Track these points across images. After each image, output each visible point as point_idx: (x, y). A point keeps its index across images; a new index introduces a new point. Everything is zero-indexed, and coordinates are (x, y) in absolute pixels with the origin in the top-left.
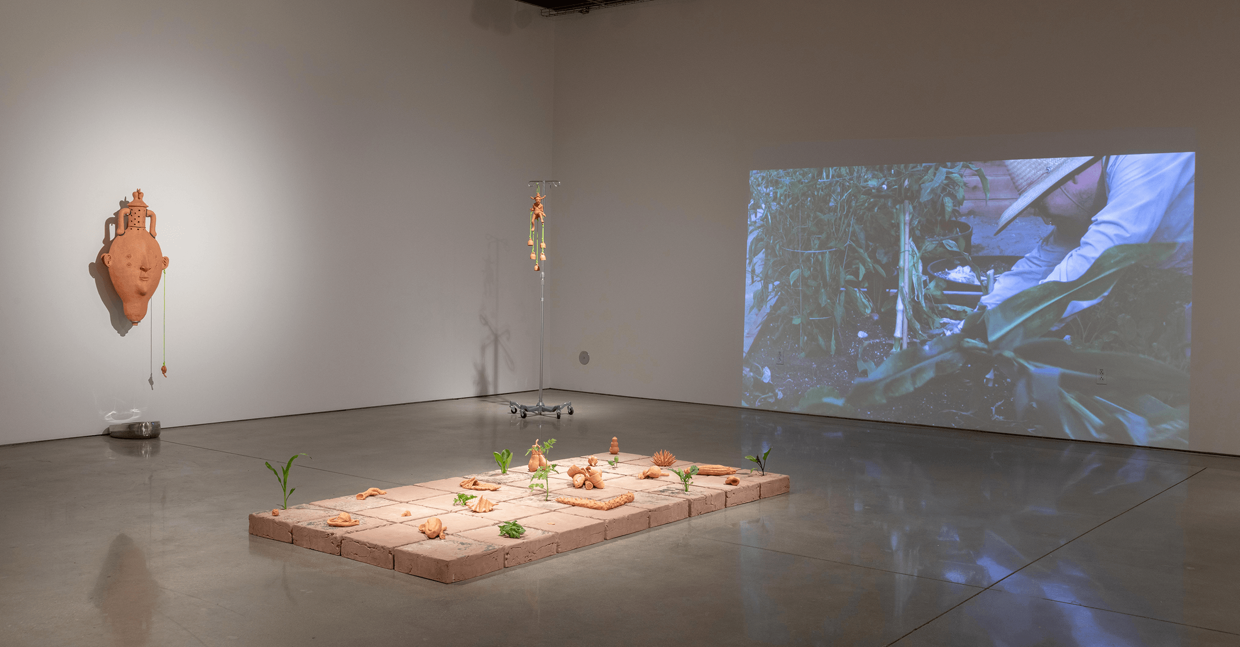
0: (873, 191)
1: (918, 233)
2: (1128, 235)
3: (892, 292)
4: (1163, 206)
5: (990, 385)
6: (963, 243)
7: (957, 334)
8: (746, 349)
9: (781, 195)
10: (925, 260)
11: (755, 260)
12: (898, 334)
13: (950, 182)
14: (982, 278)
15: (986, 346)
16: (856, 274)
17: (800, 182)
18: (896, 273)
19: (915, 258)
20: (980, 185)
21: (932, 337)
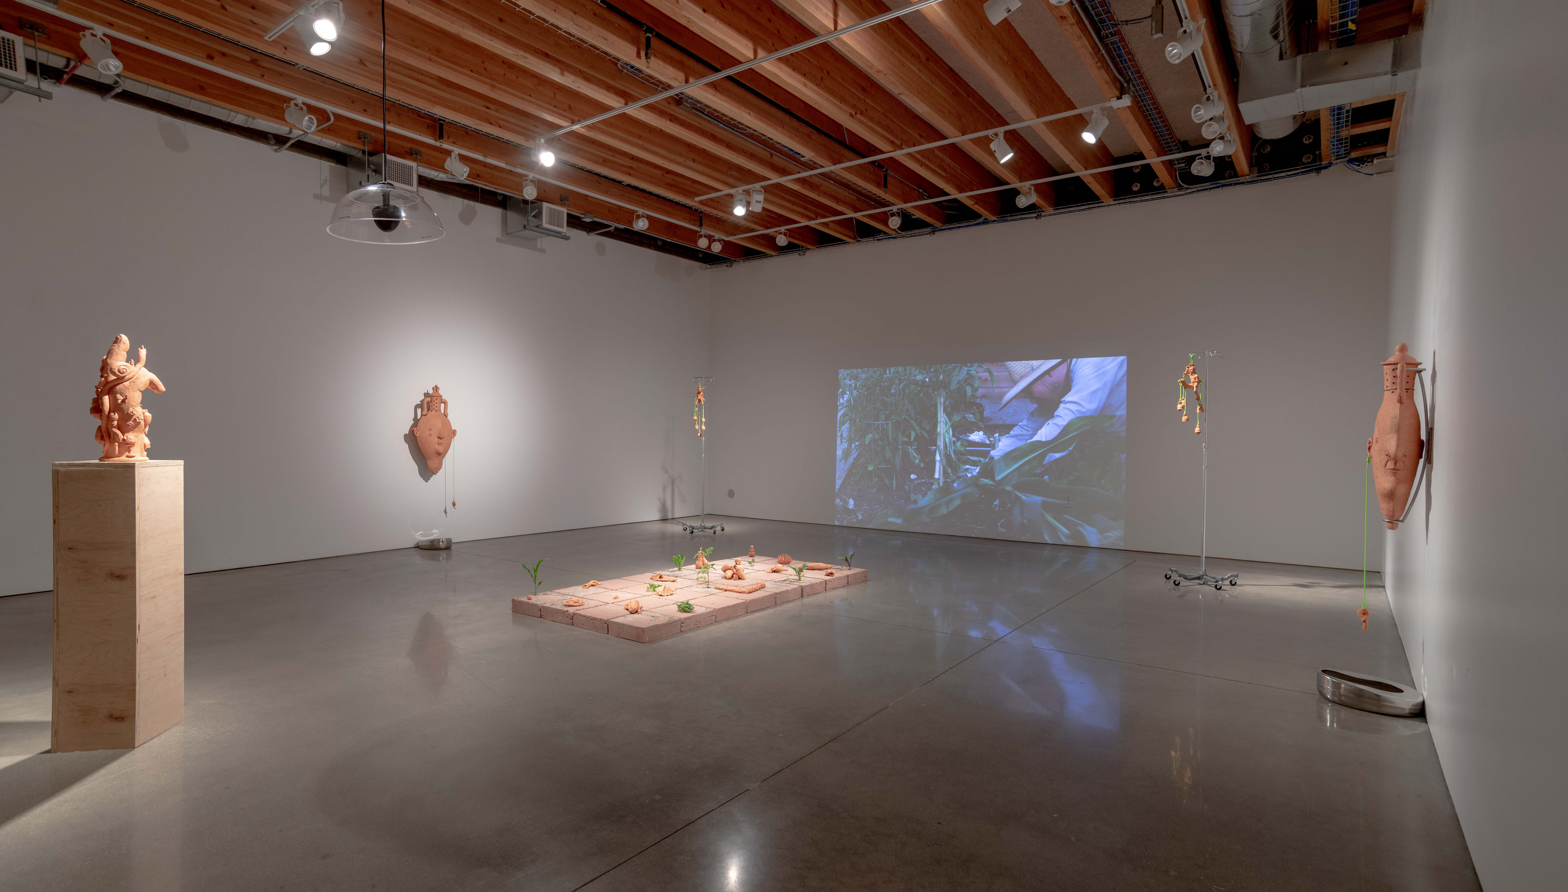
0: (920, 382)
1: (949, 410)
2: (1084, 410)
3: (933, 449)
4: (1107, 391)
5: (997, 509)
6: (978, 417)
7: (975, 476)
8: (837, 487)
9: (859, 386)
10: (954, 427)
11: (843, 428)
12: (937, 476)
13: (970, 376)
14: (991, 439)
15: (994, 484)
16: (909, 437)
17: (872, 377)
18: (935, 436)
19: (947, 426)
20: (989, 378)
21: (959, 478)
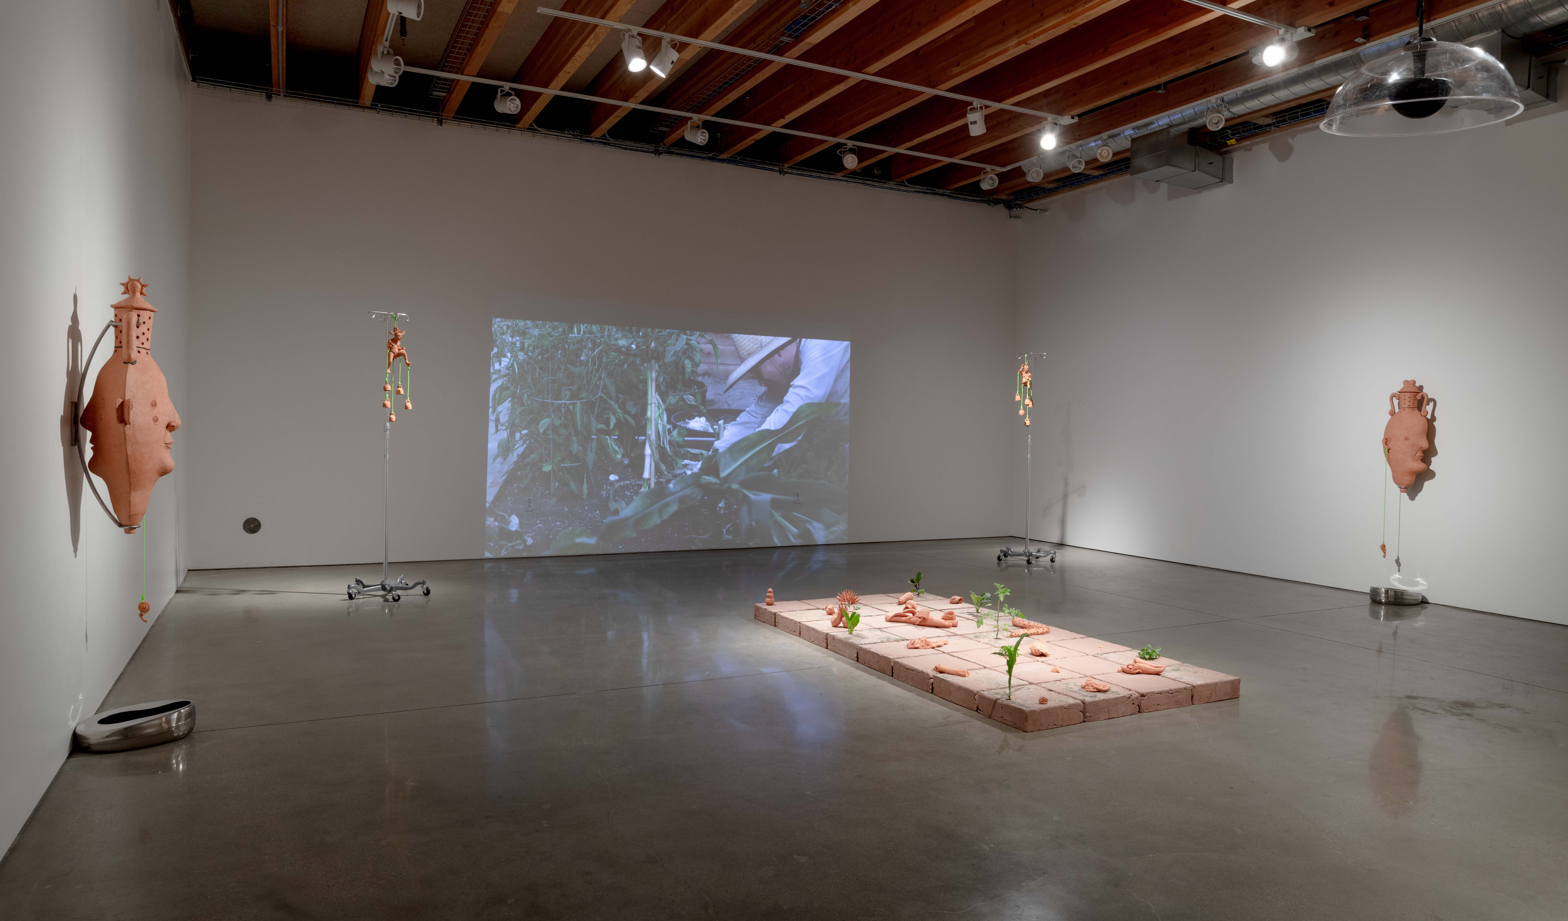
0: (623, 349)
1: (663, 388)
2: (813, 396)
3: (641, 440)
5: (722, 512)
6: (699, 398)
7: (696, 473)
8: (490, 498)
9: (529, 345)
10: (670, 411)
11: (499, 409)
12: (646, 475)
13: (689, 348)
14: (715, 427)
15: (718, 482)
16: (607, 422)
17: (549, 334)
18: (644, 423)
19: (661, 410)
20: (713, 352)
21: (675, 476)
